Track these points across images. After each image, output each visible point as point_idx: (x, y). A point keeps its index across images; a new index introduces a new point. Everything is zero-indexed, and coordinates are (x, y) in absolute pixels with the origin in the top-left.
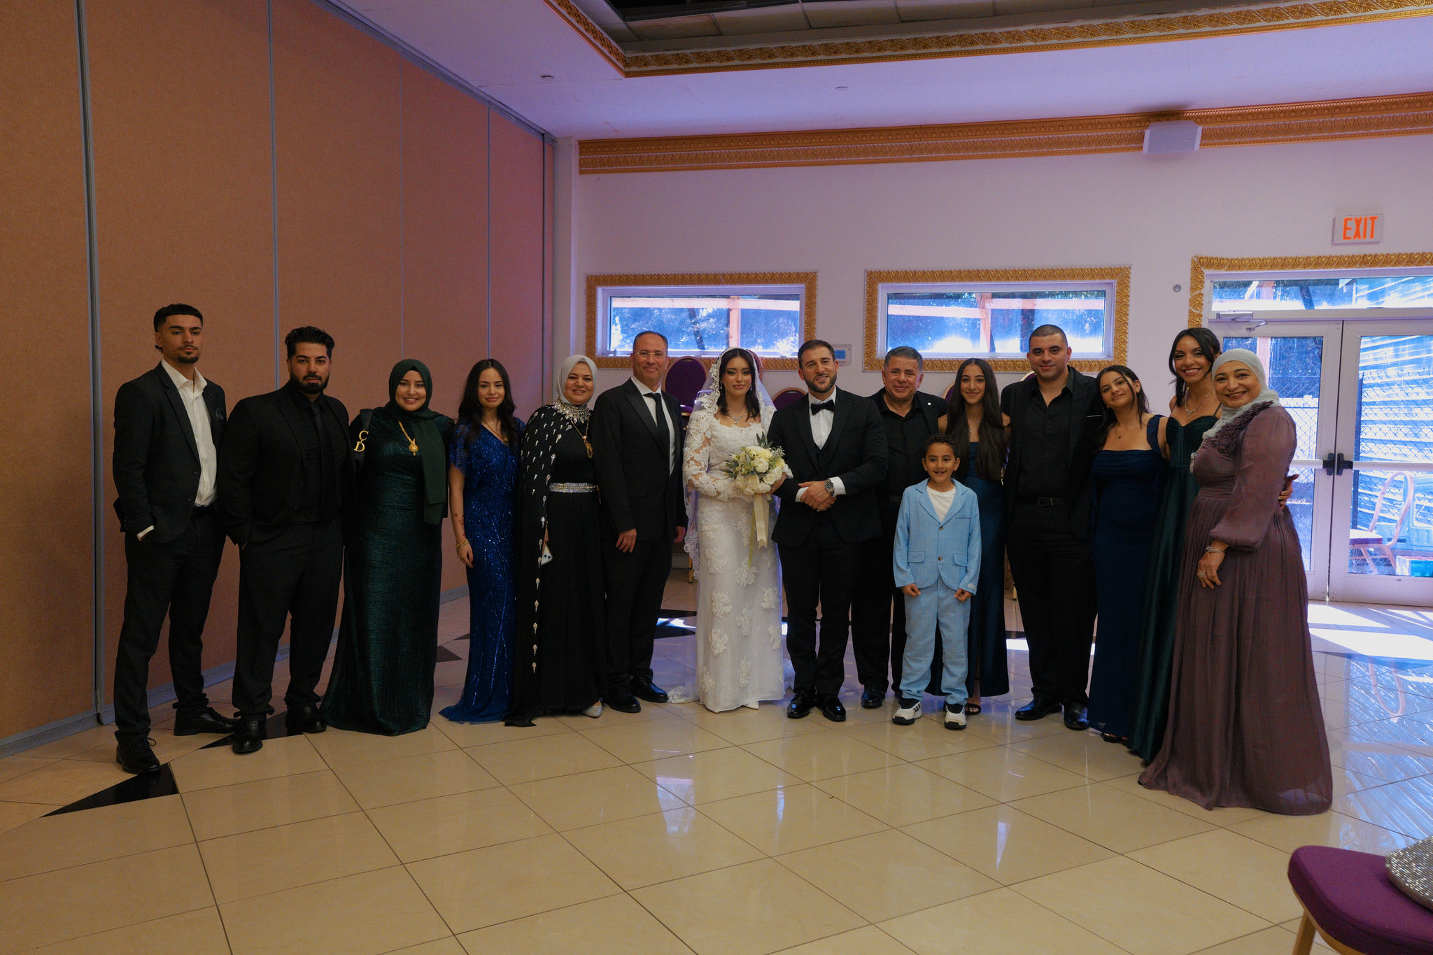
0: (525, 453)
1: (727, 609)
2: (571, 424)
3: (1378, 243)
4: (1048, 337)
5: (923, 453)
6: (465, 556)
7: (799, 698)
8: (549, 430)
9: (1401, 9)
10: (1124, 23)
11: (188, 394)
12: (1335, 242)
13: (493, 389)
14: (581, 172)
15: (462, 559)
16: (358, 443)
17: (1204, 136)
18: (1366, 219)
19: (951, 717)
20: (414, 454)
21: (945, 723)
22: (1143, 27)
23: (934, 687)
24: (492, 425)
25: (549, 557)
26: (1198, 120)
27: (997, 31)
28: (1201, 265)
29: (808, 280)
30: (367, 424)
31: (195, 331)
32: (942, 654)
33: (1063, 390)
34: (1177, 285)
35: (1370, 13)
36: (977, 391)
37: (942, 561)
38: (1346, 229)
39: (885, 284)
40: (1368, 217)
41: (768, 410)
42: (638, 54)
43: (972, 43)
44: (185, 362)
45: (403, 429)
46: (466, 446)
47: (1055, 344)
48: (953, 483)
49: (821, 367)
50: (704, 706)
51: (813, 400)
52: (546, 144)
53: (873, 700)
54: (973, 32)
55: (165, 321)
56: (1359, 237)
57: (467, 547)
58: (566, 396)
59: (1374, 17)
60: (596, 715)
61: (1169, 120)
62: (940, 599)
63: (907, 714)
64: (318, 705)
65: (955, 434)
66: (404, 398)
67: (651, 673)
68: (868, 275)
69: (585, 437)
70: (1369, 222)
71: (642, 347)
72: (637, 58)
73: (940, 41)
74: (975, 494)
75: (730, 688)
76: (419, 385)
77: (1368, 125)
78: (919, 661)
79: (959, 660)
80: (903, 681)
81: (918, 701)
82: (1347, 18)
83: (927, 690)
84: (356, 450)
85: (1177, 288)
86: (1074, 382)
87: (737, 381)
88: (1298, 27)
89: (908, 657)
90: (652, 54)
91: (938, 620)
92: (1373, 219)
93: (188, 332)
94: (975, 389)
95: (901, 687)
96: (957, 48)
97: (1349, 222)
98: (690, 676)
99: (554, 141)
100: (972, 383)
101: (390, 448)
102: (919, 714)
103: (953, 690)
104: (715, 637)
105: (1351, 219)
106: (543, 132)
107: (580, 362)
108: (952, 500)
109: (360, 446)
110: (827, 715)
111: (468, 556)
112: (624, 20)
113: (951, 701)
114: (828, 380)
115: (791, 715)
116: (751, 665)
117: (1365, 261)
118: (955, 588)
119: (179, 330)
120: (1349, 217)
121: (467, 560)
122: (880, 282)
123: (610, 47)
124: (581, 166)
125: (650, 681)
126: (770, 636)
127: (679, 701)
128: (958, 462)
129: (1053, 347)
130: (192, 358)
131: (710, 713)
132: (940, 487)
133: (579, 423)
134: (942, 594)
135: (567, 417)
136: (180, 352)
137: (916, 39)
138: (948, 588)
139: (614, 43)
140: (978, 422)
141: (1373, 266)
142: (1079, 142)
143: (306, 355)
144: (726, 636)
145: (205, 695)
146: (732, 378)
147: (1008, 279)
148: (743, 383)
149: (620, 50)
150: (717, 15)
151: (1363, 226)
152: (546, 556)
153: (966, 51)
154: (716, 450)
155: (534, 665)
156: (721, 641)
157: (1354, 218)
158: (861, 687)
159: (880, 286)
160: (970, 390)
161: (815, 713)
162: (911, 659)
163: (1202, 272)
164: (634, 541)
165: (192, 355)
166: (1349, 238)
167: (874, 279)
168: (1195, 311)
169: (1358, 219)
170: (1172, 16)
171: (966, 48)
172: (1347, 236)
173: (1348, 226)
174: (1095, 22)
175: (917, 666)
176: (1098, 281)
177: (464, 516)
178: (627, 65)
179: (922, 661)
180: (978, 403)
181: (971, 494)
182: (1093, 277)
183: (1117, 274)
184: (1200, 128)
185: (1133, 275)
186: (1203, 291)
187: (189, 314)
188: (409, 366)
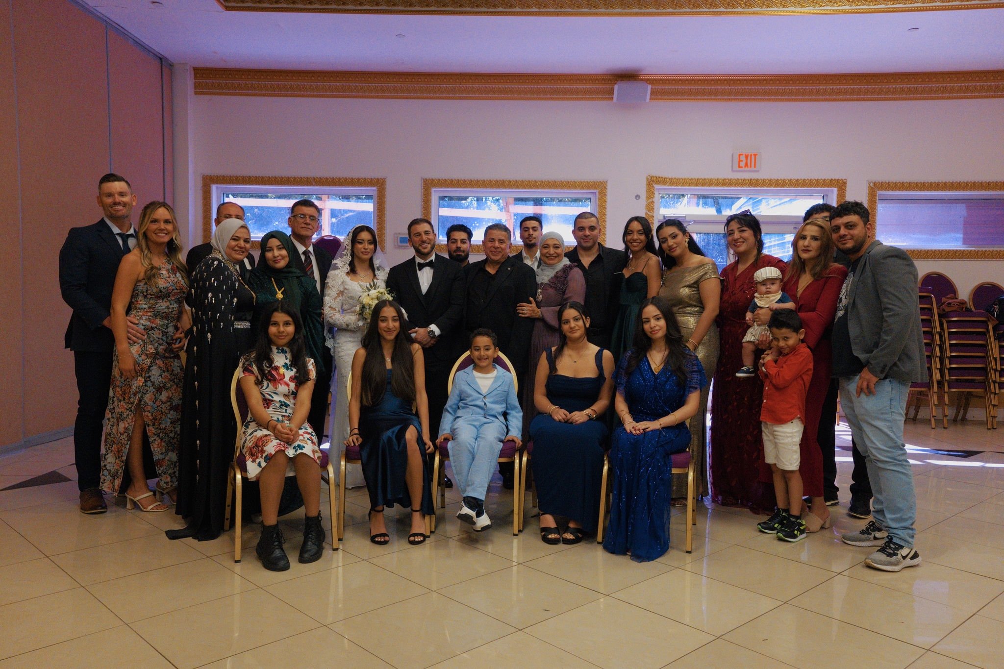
3: (758, 171)
4: (588, 220)
9: (769, 9)
12: (734, 169)
14: (196, 93)
17: (652, 93)
18: (751, 155)
26: (649, 82)
28: (653, 181)
29: (380, 184)
33: (597, 256)
34: (638, 195)
35: (751, 10)
38: (740, 161)
39: (437, 189)
40: (752, 154)
47: (592, 225)
49: (425, 237)
51: (418, 260)
52: (164, 67)
56: (748, 167)
59: (754, 12)
61: (630, 80)
68: (424, 182)
70: (753, 157)
82: (738, 12)
85: (638, 197)
86: (602, 251)
87: (365, 249)
92: (755, 155)
96: (467, 8)
99: (171, 65)
105: (742, 155)
106: (161, 57)
107: (243, 227)
114: (429, 246)
120: (741, 153)
122: (433, 187)
124: (195, 88)
129: (591, 227)
141: (756, 187)
142: (571, 92)
146: (360, 246)
147: (524, 187)
148: (368, 250)
151: (748, 160)
154: (348, 299)
157: (744, 154)
159: (433, 190)
163: (653, 186)
166: (742, 167)
167: (428, 185)
168: (649, 213)
169: (747, 154)
172: (741, 165)
173: (741, 159)
176: (585, 191)
178: (226, 0)
182: (582, 188)
183: (598, 186)
184: (650, 87)
185: (609, 187)
186: (654, 200)
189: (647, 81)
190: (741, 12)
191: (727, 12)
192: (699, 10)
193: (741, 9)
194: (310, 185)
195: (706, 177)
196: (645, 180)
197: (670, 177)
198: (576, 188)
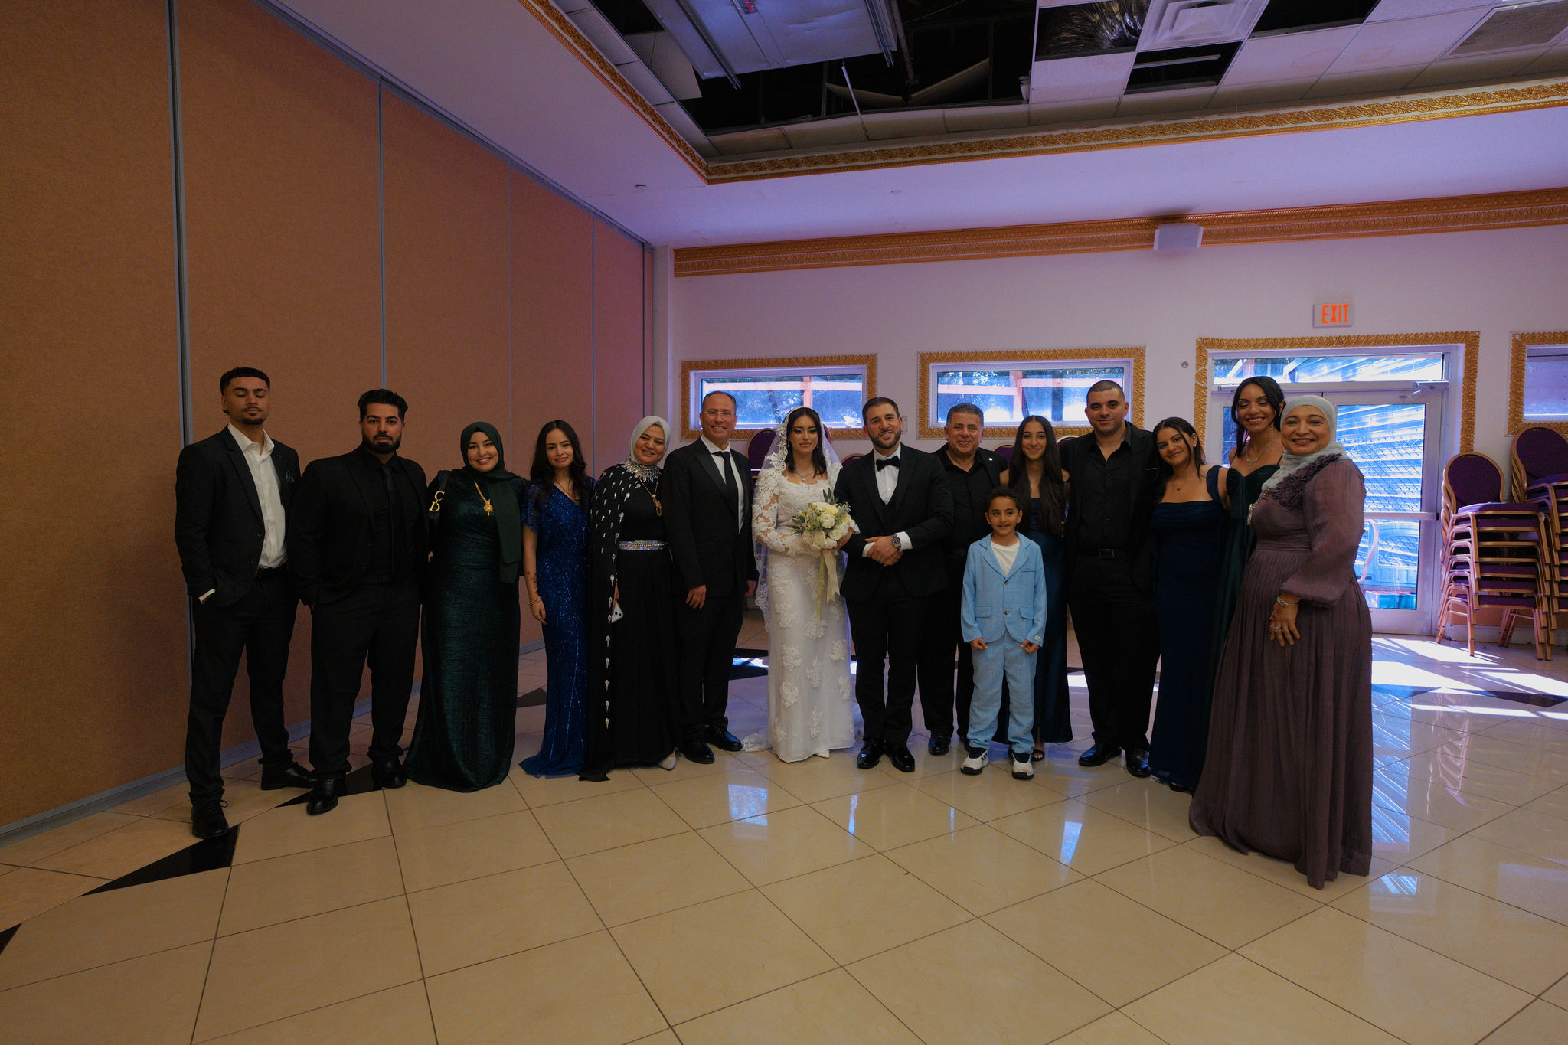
0: (594, 512)
1: (798, 662)
2: (640, 483)
3: (1350, 326)
4: (1106, 392)
5: (986, 507)
6: (537, 613)
7: (868, 748)
8: (617, 489)
10: (1145, 126)
11: (255, 457)
12: (1315, 325)
13: (560, 449)
15: (534, 616)
16: (434, 503)
17: (1204, 236)
18: (1340, 307)
19: (1020, 767)
20: (489, 514)
21: (1013, 773)
22: (1161, 131)
23: (1001, 735)
24: (564, 485)
25: (620, 615)
26: (1200, 223)
27: (1033, 135)
28: (1204, 344)
29: (870, 361)
30: (443, 486)
31: (260, 393)
32: (1009, 703)
33: (1122, 444)
34: (1185, 363)
36: (1039, 447)
37: (1009, 615)
38: (1324, 314)
39: (936, 364)
40: (1344, 304)
41: (834, 468)
42: (718, 165)
43: (1012, 146)
44: (252, 425)
45: (479, 491)
46: (537, 506)
47: (1112, 399)
48: (1018, 536)
49: (886, 424)
50: (777, 756)
51: (878, 456)
52: (645, 252)
53: (939, 747)
54: (1012, 137)
55: (229, 383)
56: (1336, 322)
57: (539, 605)
58: (636, 456)
60: (669, 767)
61: (1174, 222)
62: (1006, 650)
63: (974, 763)
64: (402, 759)
65: (1017, 488)
66: (478, 461)
67: (725, 721)
68: (921, 356)
69: (654, 496)
70: (1343, 309)
71: (710, 407)
72: (718, 167)
73: (983, 146)
74: (1039, 547)
75: (801, 740)
76: (488, 445)
77: (1338, 228)
78: (986, 711)
79: (1027, 710)
80: (970, 730)
81: (985, 750)
83: (994, 739)
84: (431, 509)
85: (1185, 365)
86: (1132, 436)
87: (804, 439)
88: (1296, 130)
89: (975, 707)
90: (731, 163)
91: (1005, 671)
92: (1347, 306)
93: (252, 394)
94: (1036, 445)
95: (969, 736)
96: (999, 151)
97: (1326, 308)
98: (762, 723)
99: (654, 251)
100: (1034, 439)
101: (464, 508)
102: (986, 762)
103: (1021, 739)
104: (786, 690)
105: (1327, 306)
106: (643, 241)
107: (655, 425)
108: (1016, 554)
109: (435, 506)
110: (896, 765)
111: (540, 613)
112: (706, 134)
113: (1017, 750)
114: (893, 436)
115: (861, 766)
116: (822, 715)
117: (1341, 341)
118: (1022, 639)
119: (243, 392)
120: (1325, 304)
121: (540, 617)
122: (930, 361)
123: (692, 156)
124: (676, 270)
125: (724, 729)
126: (840, 687)
127: (752, 749)
128: (1021, 515)
129: (1111, 402)
130: (256, 420)
131: (781, 763)
132: (1004, 540)
133: (648, 483)
134: (1008, 645)
135: (636, 477)
136: (245, 413)
137: (961, 144)
138: (1014, 641)
139: (696, 154)
140: (1039, 478)
141: (1348, 346)
142: (1099, 243)
143: (378, 415)
144: (796, 688)
145: (290, 750)
146: (799, 436)
147: (1039, 358)
148: (810, 441)
150: (785, 128)
151: (1338, 312)
152: (616, 613)
153: (1006, 153)
155: (607, 721)
156: (791, 694)
157: (1329, 305)
158: (929, 733)
159: (932, 365)
160: (1032, 446)
161: (885, 762)
162: (979, 709)
163: (1205, 351)
164: (704, 597)
165: (257, 417)
166: (1327, 322)
167: (926, 359)
169: (1334, 305)
171: (1006, 151)
172: (1326, 319)
173: (1326, 312)
174: (1119, 127)
175: (984, 716)
176: (1116, 359)
177: (537, 574)
178: (709, 174)
179: (990, 710)
180: (1039, 459)
181: (1036, 547)
182: (1113, 356)
183: (1134, 353)
184: (1202, 229)
185: (1147, 353)
186: (1207, 367)
187: (254, 376)
188: (477, 428)
189: (1197, 221)
196: (1195, 342)
197: (1228, 338)
198: (1105, 356)
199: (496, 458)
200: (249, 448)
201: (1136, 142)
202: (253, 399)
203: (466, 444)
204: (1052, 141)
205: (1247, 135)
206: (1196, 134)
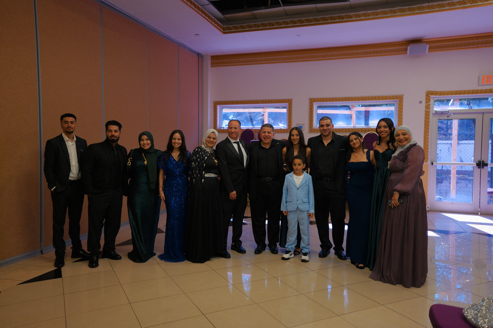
2: (209, 153)
4: (325, 121)
8: (202, 155)
10: (397, 9)
11: (69, 143)
12: (479, 84)
13: (177, 141)
14: (212, 67)
17: (429, 48)
18: (491, 77)
19: (303, 257)
20: (146, 165)
22: (404, 11)
26: (428, 43)
27: (351, 14)
28: (429, 94)
29: (290, 102)
30: (132, 155)
31: (72, 122)
33: (331, 140)
37: (299, 201)
39: (316, 103)
40: (491, 75)
43: (343, 18)
44: (69, 133)
45: (143, 156)
48: (304, 173)
52: (199, 57)
54: (343, 15)
55: (63, 119)
56: (488, 83)
57: (163, 195)
58: (206, 144)
61: (417, 43)
62: (298, 215)
63: (287, 256)
66: (143, 145)
68: (310, 100)
69: (214, 158)
72: (228, 27)
73: (332, 18)
76: (147, 140)
77: (487, 43)
80: (287, 244)
84: (128, 164)
85: (421, 102)
86: (334, 137)
89: (288, 236)
90: (232, 26)
91: (298, 222)
93: (70, 123)
95: (286, 246)
96: (337, 20)
99: (202, 56)
101: (138, 163)
103: (304, 248)
105: (485, 76)
106: (198, 53)
107: (213, 133)
108: (302, 179)
111: (163, 198)
112: (223, 14)
113: (303, 252)
117: (491, 91)
119: (67, 122)
122: (314, 102)
123: (217, 24)
124: (211, 65)
129: (327, 124)
130: (71, 132)
132: (298, 174)
133: (211, 153)
134: (299, 213)
135: (207, 151)
136: (67, 129)
137: (323, 18)
138: (301, 211)
142: (384, 52)
143: (111, 129)
147: (359, 100)
149: (222, 25)
150: (255, 12)
151: (489, 79)
153: (340, 21)
163: (430, 96)
164: (235, 196)
165: (71, 131)
167: (312, 101)
169: (488, 76)
170: (414, 6)
172: (484, 82)
173: (484, 79)
174: (386, 10)
175: (291, 239)
176: (391, 100)
178: (224, 30)
179: (293, 237)
182: (390, 99)
183: (399, 98)
184: (428, 45)
185: (404, 98)
186: (430, 103)
187: (71, 117)
188: (143, 134)
190: (481, 4)
191: (472, 6)
192: (455, 7)
193: (481, 3)
194: (258, 104)
195: (462, 90)
196: (425, 93)
197: (440, 91)
198: (386, 99)
199: (150, 145)
200: (68, 140)
201: (393, 16)
202: (70, 125)
203: (140, 139)
204: (359, 16)
205: (440, 11)
206: (418, 12)
